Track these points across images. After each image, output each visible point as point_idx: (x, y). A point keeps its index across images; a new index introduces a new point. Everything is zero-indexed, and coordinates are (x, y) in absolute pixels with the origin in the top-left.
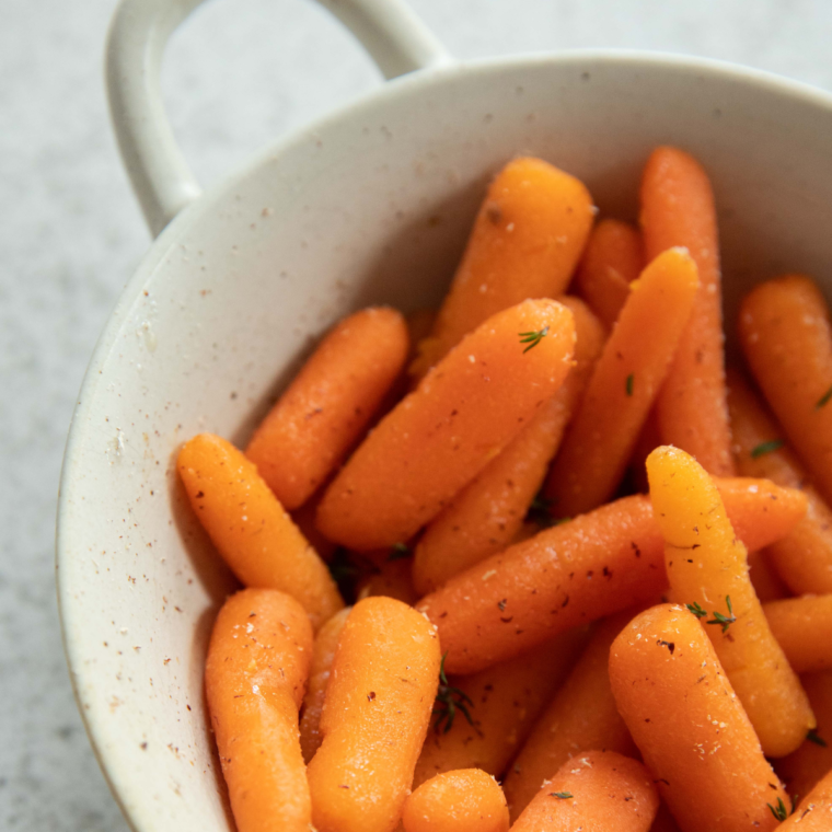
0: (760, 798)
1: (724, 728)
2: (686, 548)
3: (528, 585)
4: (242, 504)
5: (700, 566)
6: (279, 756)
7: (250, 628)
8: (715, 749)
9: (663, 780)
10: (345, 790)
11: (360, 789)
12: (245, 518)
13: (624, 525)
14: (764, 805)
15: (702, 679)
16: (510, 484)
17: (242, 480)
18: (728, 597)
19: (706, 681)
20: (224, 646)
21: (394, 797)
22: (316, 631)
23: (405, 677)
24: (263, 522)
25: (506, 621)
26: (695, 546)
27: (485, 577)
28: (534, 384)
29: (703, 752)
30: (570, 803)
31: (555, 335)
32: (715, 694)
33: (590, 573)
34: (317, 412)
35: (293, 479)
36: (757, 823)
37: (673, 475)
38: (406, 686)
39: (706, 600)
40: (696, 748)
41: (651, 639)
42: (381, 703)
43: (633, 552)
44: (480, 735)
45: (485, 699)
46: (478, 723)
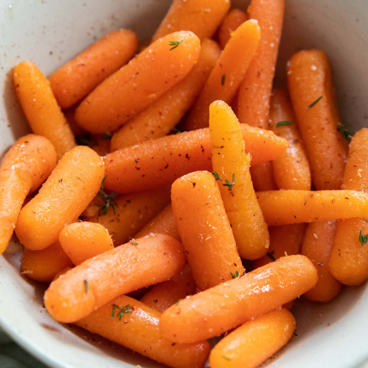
0: (227, 268)
1: (214, 229)
2: (218, 147)
3: (151, 154)
4: (34, 93)
5: (223, 157)
6: (9, 193)
7: (23, 146)
8: (208, 238)
9: (186, 251)
10: (34, 214)
11: (40, 215)
12: (35, 100)
13: (200, 137)
14: (229, 272)
15: (208, 204)
16: (160, 114)
17: (37, 83)
18: (234, 174)
19: (209, 205)
20: (10, 151)
21: (56, 223)
23: (79, 177)
24: (43, 104)
25: (138, 169)
26: (222, 147)
27: (133, 148)
28: (173, 66)
29: (202, 238)
30: (136, 247)
31: (186, 45)
32: (213, 212)
33: (180, 155)
34: (83, 65)
35: (65, 91)
37: (217, 112)
38: (78, 181)
39: (223, 173)
40: (200, 236)
41: (187, 180)
42: (64, 184)
43: (201, 149)
44: (119, 221)
45: (125, 206)
46: (119, 215)
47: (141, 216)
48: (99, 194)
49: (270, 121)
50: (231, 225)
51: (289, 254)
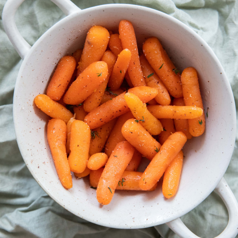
1: (144, 142)
2: (134, 110)
3: (105, 115)
5: (137, 113)
7: (54, 132)
8: (143, 145)
12: (49, 111)
14: (153, 150)
15: (139, 135)
17: (47, 106)
18: (143, 117)
20: (50, 136)
22: (66, 124)
23: (84, 140)
25: (102, 121)
27: (97, 114)
29: (141, 146)
30: (117, 158)
31: (103, 73)
33: (117, 112)
34: (60, 85)
36: (152, 153)
38: (84, 142)
39: (138, 118)
40: (139, 145)
41: (128, 131)
42: (80, 147)
44: (101, 138)
45: (100, 131)
46: (100, 136)
47: (108, 132)
48: (91, 132)
49: (144, 77)
50: (147, 130)
51: (173, 133)
